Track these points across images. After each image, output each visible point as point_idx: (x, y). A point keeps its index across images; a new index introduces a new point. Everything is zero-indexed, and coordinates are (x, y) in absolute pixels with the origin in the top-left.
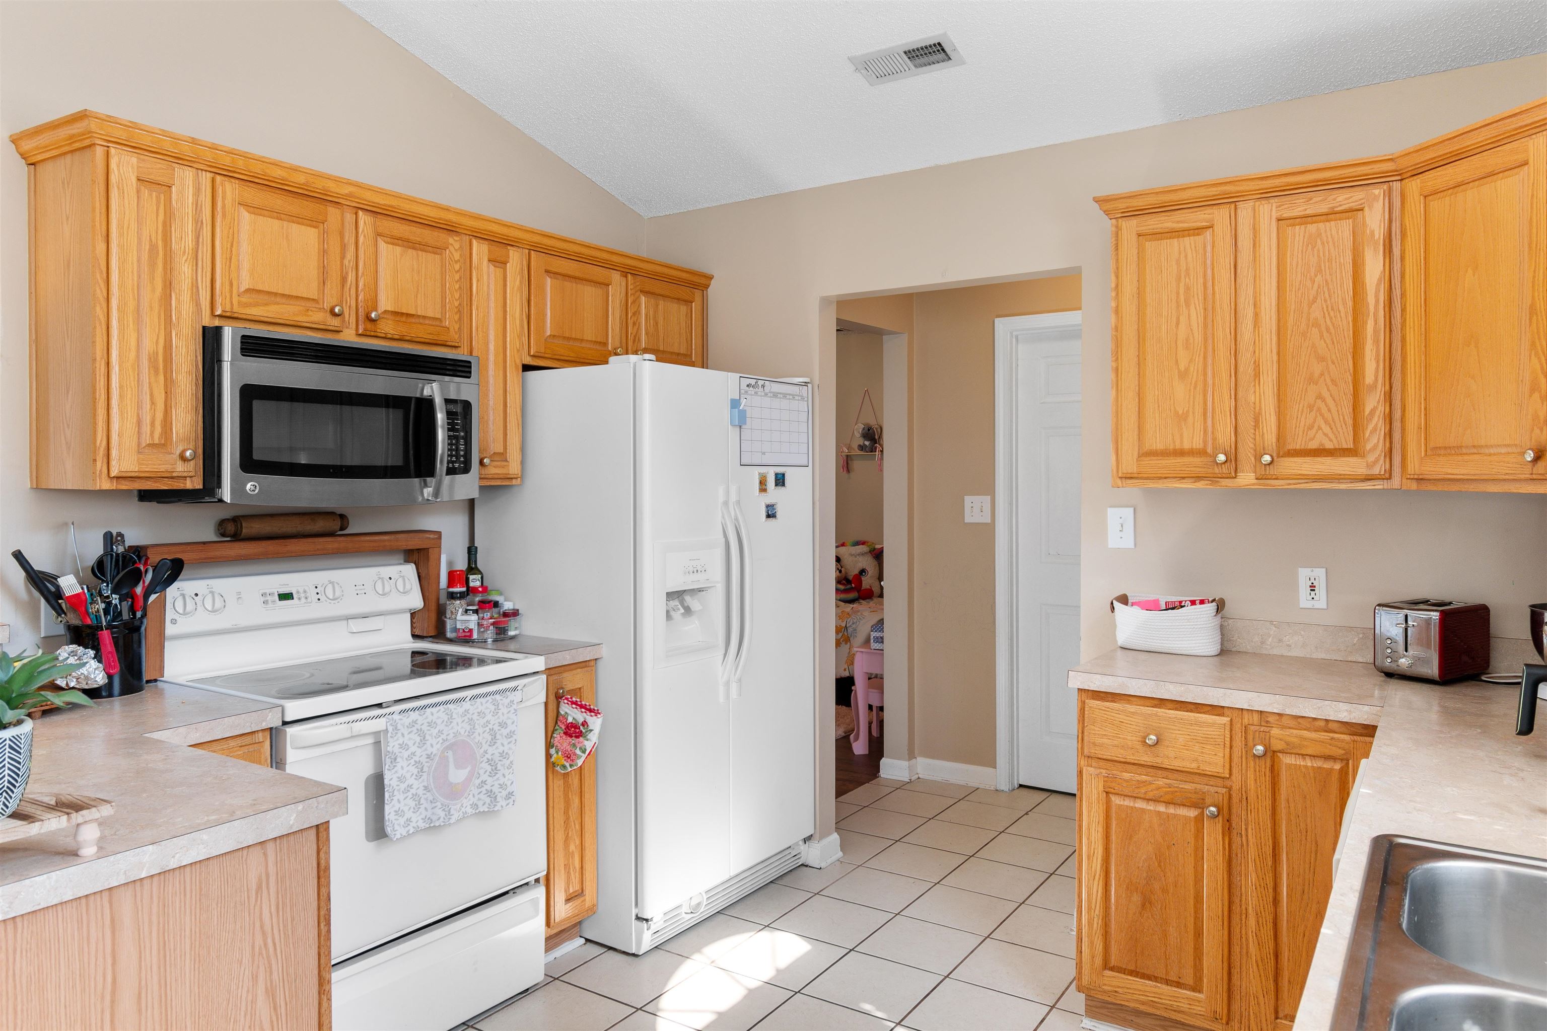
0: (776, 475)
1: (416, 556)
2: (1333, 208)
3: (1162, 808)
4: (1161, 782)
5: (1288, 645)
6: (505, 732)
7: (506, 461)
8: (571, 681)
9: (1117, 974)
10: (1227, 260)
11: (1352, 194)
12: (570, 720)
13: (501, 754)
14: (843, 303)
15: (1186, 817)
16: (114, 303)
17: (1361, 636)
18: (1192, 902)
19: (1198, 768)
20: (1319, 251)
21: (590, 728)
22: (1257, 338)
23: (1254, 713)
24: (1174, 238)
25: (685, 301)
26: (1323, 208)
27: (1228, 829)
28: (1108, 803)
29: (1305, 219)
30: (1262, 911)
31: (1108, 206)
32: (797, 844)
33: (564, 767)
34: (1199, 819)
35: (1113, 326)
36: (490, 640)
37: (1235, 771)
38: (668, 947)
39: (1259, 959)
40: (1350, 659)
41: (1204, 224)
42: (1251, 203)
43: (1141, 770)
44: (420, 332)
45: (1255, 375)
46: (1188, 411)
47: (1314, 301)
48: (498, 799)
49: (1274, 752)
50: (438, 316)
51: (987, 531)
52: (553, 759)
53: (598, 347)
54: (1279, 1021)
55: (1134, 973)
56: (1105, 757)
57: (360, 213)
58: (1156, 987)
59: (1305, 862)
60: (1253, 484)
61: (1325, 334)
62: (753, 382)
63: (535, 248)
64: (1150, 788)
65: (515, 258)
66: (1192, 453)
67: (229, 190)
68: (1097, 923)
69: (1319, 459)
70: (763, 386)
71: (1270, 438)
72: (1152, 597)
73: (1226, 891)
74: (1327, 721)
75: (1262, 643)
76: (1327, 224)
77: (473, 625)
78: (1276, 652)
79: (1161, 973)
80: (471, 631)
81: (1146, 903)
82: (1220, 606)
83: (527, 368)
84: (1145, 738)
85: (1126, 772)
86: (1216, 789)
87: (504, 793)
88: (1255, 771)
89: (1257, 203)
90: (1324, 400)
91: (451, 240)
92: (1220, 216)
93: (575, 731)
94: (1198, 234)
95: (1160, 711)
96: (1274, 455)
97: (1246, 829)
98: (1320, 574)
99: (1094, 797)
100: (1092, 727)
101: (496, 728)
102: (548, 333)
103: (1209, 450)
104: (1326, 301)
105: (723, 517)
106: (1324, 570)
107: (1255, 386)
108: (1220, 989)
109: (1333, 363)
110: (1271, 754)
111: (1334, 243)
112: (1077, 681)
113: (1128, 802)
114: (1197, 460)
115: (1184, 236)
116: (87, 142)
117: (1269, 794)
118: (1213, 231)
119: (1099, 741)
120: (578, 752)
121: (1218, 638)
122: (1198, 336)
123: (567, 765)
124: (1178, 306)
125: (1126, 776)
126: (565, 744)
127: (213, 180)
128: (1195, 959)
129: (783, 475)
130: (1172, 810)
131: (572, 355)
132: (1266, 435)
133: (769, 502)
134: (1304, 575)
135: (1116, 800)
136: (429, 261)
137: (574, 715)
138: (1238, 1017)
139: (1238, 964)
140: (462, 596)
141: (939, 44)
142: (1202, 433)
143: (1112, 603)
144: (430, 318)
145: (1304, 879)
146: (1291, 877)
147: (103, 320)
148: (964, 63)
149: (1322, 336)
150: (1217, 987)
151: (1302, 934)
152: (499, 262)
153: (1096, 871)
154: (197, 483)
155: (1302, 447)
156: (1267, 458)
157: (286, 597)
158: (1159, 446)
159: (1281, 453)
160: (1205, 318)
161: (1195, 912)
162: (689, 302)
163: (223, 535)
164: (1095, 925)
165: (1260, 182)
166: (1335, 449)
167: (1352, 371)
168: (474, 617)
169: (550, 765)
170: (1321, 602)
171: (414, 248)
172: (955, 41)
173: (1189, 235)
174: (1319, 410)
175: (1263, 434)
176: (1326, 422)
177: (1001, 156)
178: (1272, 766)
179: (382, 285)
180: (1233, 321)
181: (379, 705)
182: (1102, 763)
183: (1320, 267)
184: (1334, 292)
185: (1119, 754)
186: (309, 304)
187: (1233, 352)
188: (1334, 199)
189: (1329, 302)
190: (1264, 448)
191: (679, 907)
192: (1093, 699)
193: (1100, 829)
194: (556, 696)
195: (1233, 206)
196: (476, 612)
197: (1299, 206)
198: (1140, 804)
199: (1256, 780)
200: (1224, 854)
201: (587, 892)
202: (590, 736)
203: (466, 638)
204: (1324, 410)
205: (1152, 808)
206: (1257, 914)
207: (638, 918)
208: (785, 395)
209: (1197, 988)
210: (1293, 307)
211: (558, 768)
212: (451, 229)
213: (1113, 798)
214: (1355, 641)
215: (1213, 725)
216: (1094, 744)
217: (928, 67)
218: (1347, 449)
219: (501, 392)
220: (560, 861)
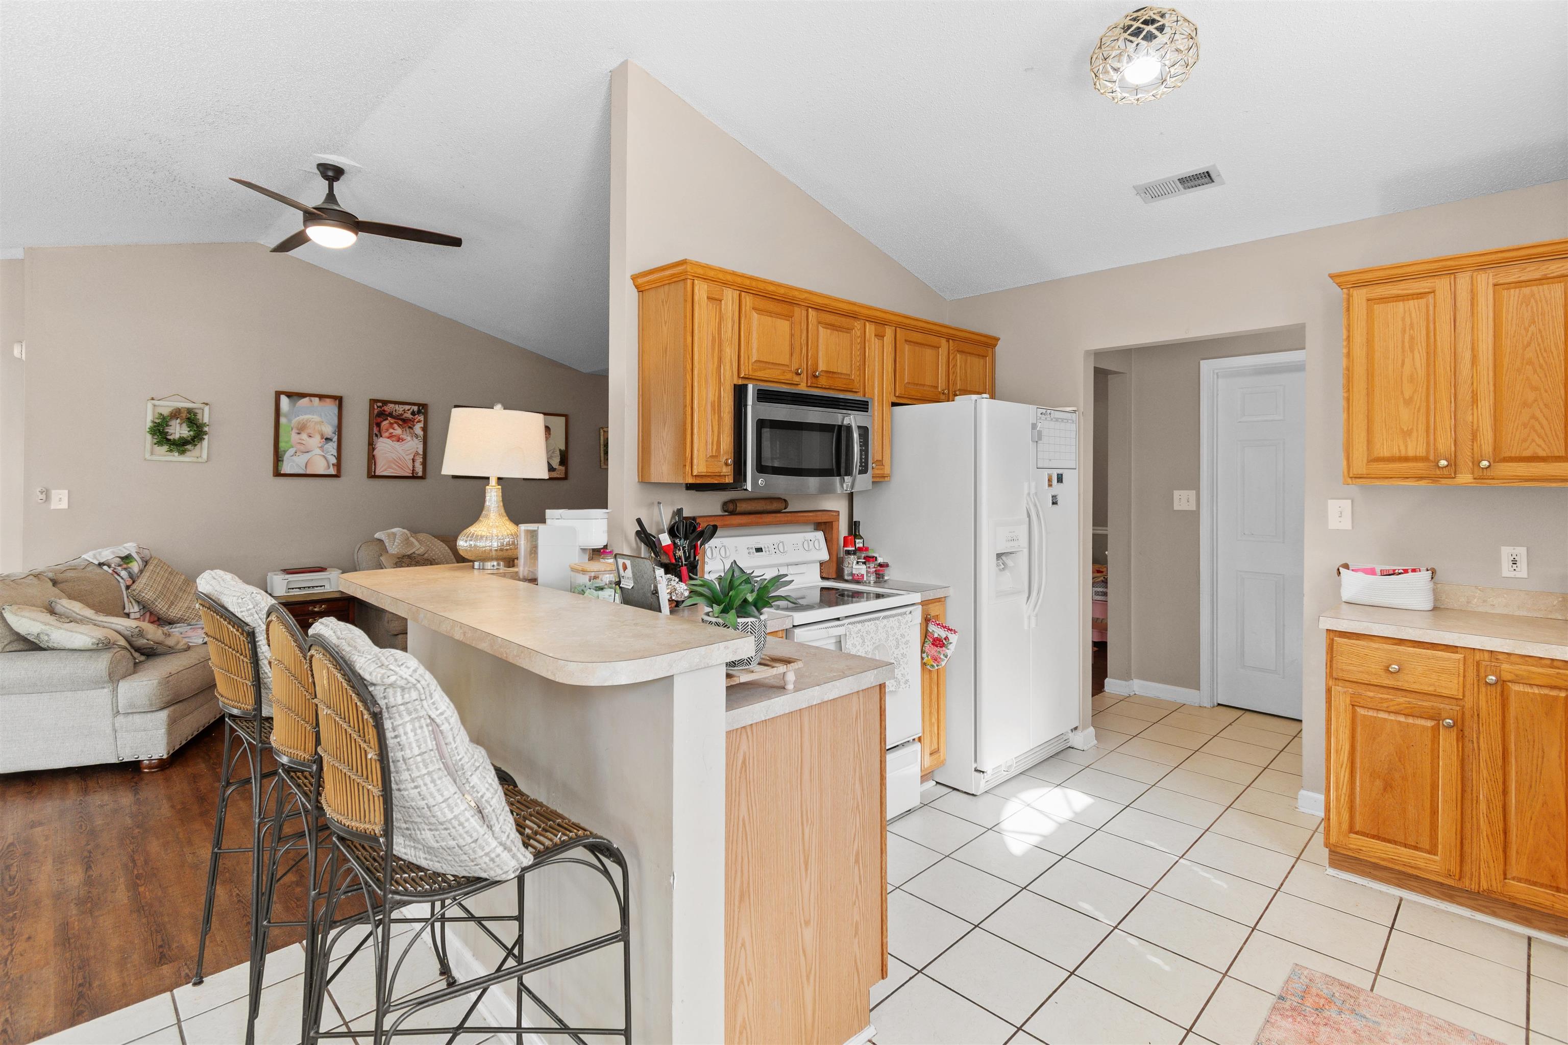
0: (1058, 475)
1: (823, 527)
2: (1546, 275)
3: (1402, 719)
4: (1402, 700)
5: (1492, 605)
6: (904, 640)
7: (883, 465)
8: (934, 610)
9: (1361, 837)
10: (1448, 317)
11: (1564, 264)
12: (936, 635)
13: (902, 654)
14: (1099, 354)
15: (1423, 727)
16: (696, 372)
17: (1560, 599)
18: (1429, 789)
19: (1435, 691)
20: (1532, 308)
21: (950, 641)
22: (1475, 374)
23: (1485, 653)
24: (1399, 301)
25: (983, 356)
26: (1537, 275)
27: (1461, 736)
28: (1354, 713)
29: (1519, 284)
30: (1493, 798)
31: (1341, 280)
32: (1067, 732)
33: (933, 666)
34: (1436, 729)
35: (1345, 366)
36: (872, 582)
37: (1467, 694)
38: (995, 792)
39: (1489, 833)
40: (1549, 617)
41: (1427, 290)
42: (1469, 273)
43: (1382, 690)
44: (839, 384)
45: (1473, 402)
46: (1412, 429)
47: (1529, 344)
48: (901, 683)
49: (1504, 681)
50: (848, 373)
51: (1194, 516)
52: (925, 661)
53: (933, 390)
54: (1507, 881)
55: (1373, 837)
56: (1351, 680)
57: (810, 309)
58: (1396, 848)
59: (1532, 764)
60: (1471, 483)
61: (1538, 370)
62: (1044, 411)
63: (898, 326)
64: (1391, 703)
65: (889, 332)
66: (1416, 459)
67: (748, 300)
68: (1344, 799)
69: (1533, 464)
70: (1050, 414)
71: (1488, 448)
72: (1369, 566)
73: (1459, 782)
74: (1552, 660)
75: (1468, 602)
76: (1540, 287)
77: (864, 572)
78: (1480, 609)
79: (1400, 838)
80: (863, 575)
81: (1388, 786)
82: (1434, 572)
83: (894, 404)
84: (1388, 667)
85: (1369, 691)
86: (1451, 707)
87: (904, 680)
88: (1487, 695)
89: (1475, 274)
90: (1537, 419)
91: (856, 324)
92: (1442, 285)
93: (939, 643)
94: (1421, 298)
95: (1401, 648)
96: (1491, 461)
97: (1478, 738)
98: (1521, 552)
99: (1342, 709)
100: (1340, 658)
101: (899, 637)
102: (906, 381)
103: (1431, 458)
104: (1539, 345)
105: (1028, 504)
106: (1525, 548)
107: (1473, 409)
108: (1454, 854)
109: (1546, 391)
110: (1502, 683)
111: (1547, 302)
112: (1328, 623)
113: (1371, 713)
114: (1420, 465)
115: (1408, 300)
116: (683, 277)
117: (1499, 712)
118: (1435, 295)
119: (1345, 667)
120: (942, 656)
121: (1431, 597)
122: (1421, 373)
123: (935, 665)
124: (1403, 351)
125: (1371, 694)
126: (933, 652)
127: (740, 295)
128: (1431, 830)
129: (1062, 475)
130: (1411, 720)
131: (919, 395)
132: (1483, 446)
133: (1053, 494)
134: (1506, 552)
135: (1361, 711)
136: (845, 336)
137: (938, 632)
138: (1468, 875)
139: (1470, 837)
140: (854, 553)
141: (1207, 172)
142: (1425, 445)
143: (1338, 569)
144: (844, 374)
145: (1531, 777)
146: (1519, 774)
147: (690, 382)
148: (1224, 183)
149: (1535, 371)
150: (1451, 852)
151: (1529, 819)
152: (880, 336)
153: (1343, 761)
154: (729, 480)
155: (1517, 455)
156: (1485, 464)
157: (759, 550)
158: (1386, 453)
159: (1497, 460)
160: (1428, 359)
161: (1432, 797)
162: (984, 357)
163: (725, 511)
164: (1342, 800)
165: (1478, 258)
166: (1548, 457)
167: (1563, 398)
168: (864, 567)
169: (924, 665)
170: (1523, 571)
171: (837, 330)
172: (1221, 169)
173: (1413, 299)
174: (1533, 427)
175: (1481, 445)
176: (1539, 436)
177: (1235, 246)
178: (1502, 692)
179: (821, 354)
180: (1453, 361)
181: (838, 619)
182: (1347, 684)
183: (1534, 319)
184: (1547, 338)
185: (1365, 678)
186: (784, 368)
187: (1452, 385)
188: (1548, 268)
189: (1542, 345)
190: (1481, 456)
191: (1000, 766)
192: (1340, 637)
193: (1347, 732)
194: (927, 620)
195: (1453, 276)
196: (864, 563)
197: (1514, 274)
198: (1382, 715)
199: (1487, 702)
200: (1458, 755)
201: (942, 750)
202: (950, 646)
203: (857, 580)
204: (1538, 427)
205: (1393, 718)
206: (1488, 801)
207: (976, 770)
208: (1062, 420)
209: (1433, 851)
210: (1508, 350)
211: (928, 667)
212: (854, 316)
213: (1358, 709)
214: (1555, 602)
215: (1449, 659)
216: (1342, 670)
217: (1195, 189)
218: (1559, 457)
219: (881, 420)
220: (927, 729)
